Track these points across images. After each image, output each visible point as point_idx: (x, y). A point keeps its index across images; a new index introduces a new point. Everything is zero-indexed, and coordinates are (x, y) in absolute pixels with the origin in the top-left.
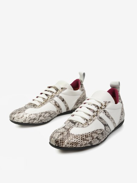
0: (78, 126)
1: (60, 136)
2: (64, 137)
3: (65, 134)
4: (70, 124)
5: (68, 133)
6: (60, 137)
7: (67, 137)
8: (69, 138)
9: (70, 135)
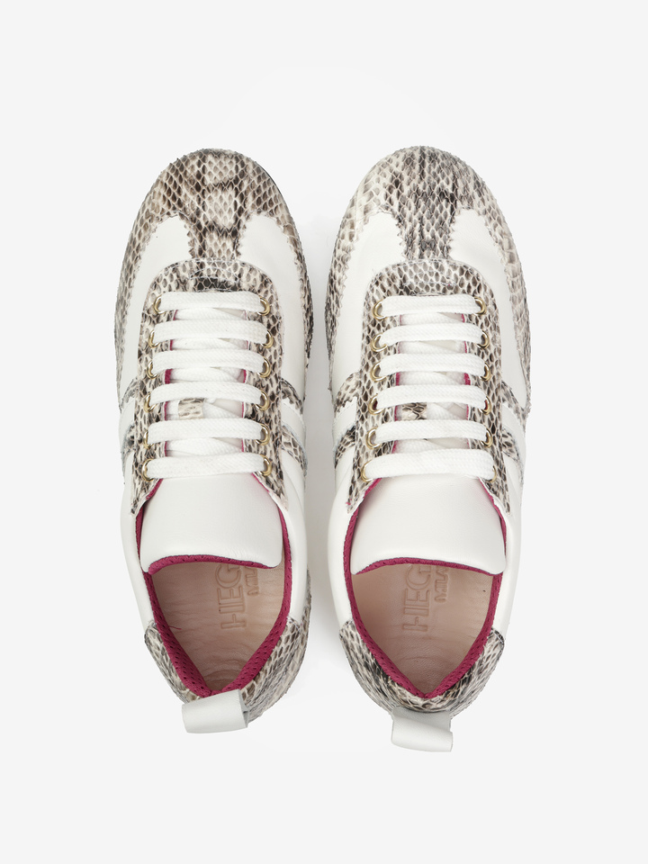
0: (175, 270)
1: (197, 168)
2: (181, 180)
3: (184, 190)
4: (224, 271)
5: (180, 204)
6: (193, 167)
7: (171, 186)
8: (163, 192)
9: (169, 204)
